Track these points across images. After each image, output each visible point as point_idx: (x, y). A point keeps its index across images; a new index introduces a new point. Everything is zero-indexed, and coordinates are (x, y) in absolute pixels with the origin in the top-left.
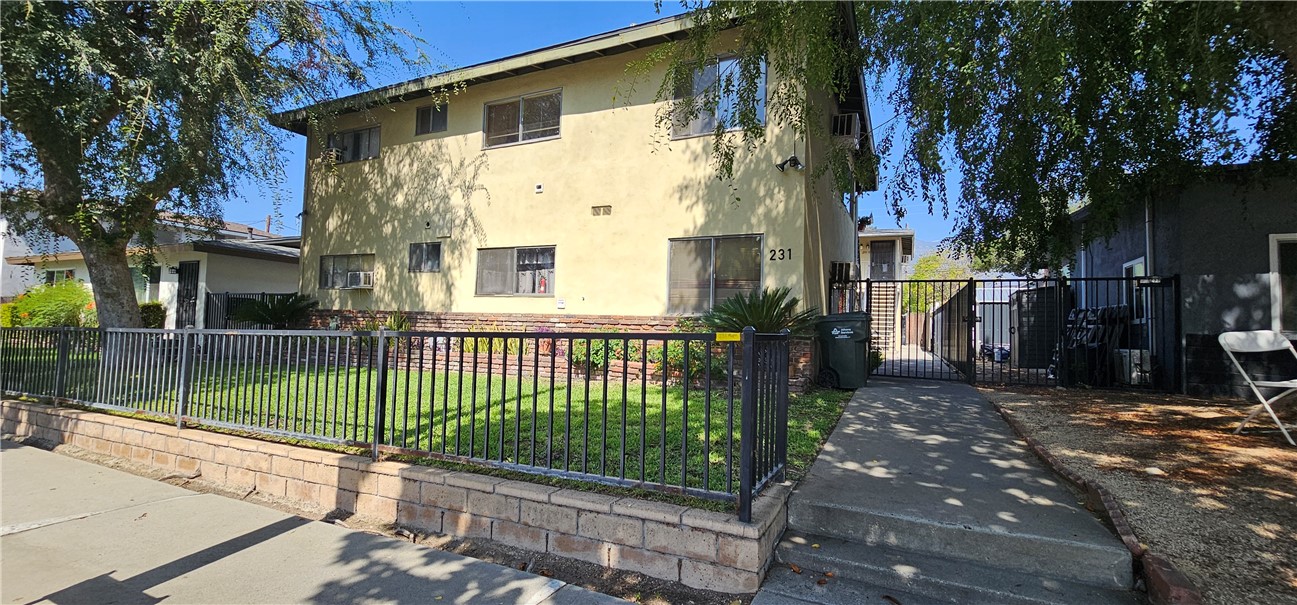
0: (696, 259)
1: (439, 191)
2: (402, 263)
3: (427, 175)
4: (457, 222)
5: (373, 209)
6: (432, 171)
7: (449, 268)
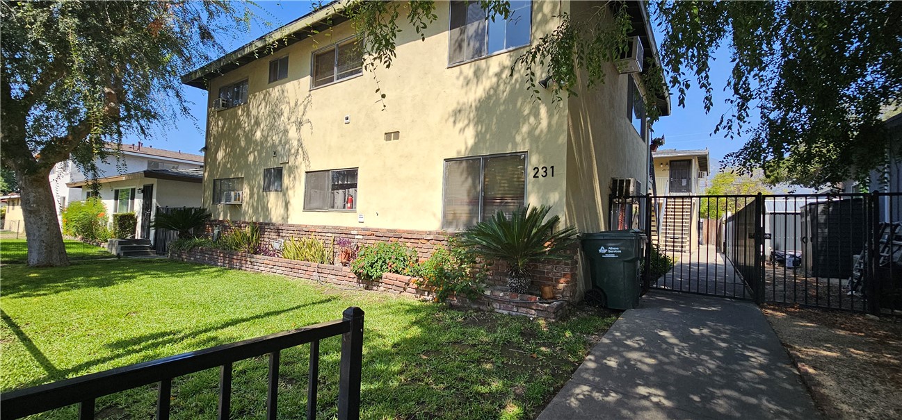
0: (467, 178)
2: (259, 184)
4: (293, 151)
5: (243, 144)
6: (278, 111)
7: (287, 189)
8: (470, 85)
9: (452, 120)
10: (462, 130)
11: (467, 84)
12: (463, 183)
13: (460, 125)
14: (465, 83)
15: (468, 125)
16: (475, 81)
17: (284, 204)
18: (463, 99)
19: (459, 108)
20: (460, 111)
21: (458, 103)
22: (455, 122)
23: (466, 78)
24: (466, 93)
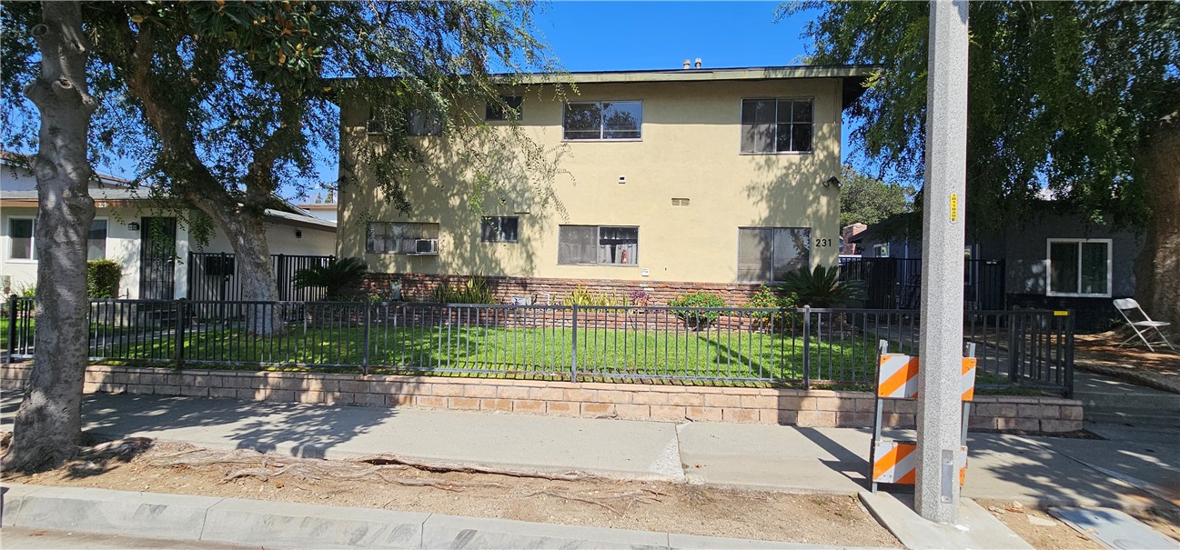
0: (760, 242)
1: (516, 171)
2: (474, 233)
3: (501, 157)
4: (537, 199)
5: (435, 182)
6: (505, 153)
7: (529, 239)
8: (761, 170)
9: (746, 193)
10: (756, 203)
11: (759, 169)
12: (756, 246)
13: (753, 199)
14: (757, 168)
15: (761, 200)
16: (766, 168)
17: (525, 255)
18: (756, 180)
19: (752, 185)
20: (753, 188)
21: (752, 182)
22: (748, 196)
23: (757, 164)
24: (758, 176)
